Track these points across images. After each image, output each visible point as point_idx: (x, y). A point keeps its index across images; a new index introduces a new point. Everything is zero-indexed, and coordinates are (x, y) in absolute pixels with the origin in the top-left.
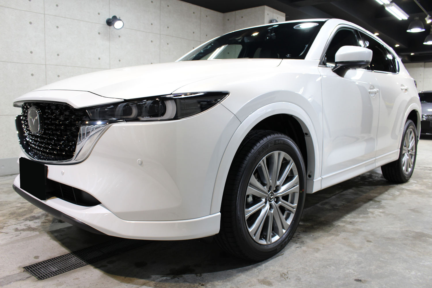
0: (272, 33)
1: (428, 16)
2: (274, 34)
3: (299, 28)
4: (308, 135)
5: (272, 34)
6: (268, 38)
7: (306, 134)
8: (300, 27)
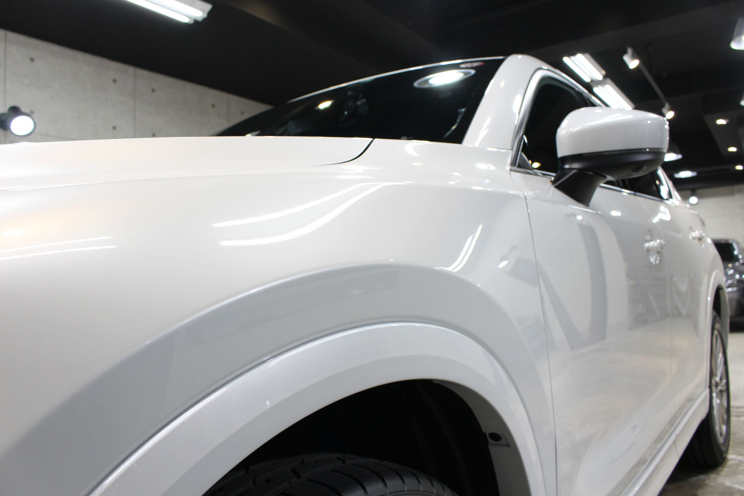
0: (358, 100)
1: (667, 106)
2: (364, 100)
3: (426, 86)
4: (503, 441)
5: (359, 103)
6: (346, 113)
7: (496, 437)
8: (430, 82)
